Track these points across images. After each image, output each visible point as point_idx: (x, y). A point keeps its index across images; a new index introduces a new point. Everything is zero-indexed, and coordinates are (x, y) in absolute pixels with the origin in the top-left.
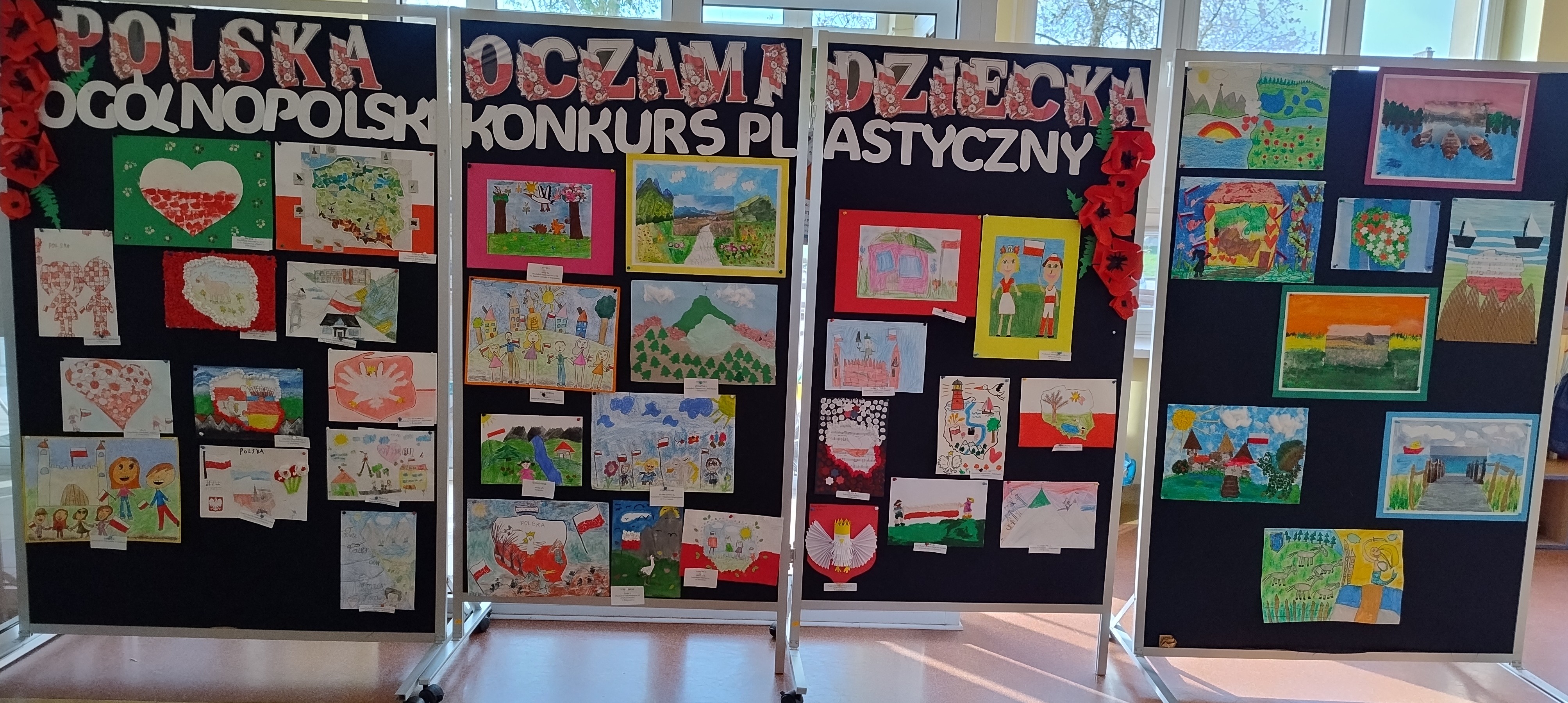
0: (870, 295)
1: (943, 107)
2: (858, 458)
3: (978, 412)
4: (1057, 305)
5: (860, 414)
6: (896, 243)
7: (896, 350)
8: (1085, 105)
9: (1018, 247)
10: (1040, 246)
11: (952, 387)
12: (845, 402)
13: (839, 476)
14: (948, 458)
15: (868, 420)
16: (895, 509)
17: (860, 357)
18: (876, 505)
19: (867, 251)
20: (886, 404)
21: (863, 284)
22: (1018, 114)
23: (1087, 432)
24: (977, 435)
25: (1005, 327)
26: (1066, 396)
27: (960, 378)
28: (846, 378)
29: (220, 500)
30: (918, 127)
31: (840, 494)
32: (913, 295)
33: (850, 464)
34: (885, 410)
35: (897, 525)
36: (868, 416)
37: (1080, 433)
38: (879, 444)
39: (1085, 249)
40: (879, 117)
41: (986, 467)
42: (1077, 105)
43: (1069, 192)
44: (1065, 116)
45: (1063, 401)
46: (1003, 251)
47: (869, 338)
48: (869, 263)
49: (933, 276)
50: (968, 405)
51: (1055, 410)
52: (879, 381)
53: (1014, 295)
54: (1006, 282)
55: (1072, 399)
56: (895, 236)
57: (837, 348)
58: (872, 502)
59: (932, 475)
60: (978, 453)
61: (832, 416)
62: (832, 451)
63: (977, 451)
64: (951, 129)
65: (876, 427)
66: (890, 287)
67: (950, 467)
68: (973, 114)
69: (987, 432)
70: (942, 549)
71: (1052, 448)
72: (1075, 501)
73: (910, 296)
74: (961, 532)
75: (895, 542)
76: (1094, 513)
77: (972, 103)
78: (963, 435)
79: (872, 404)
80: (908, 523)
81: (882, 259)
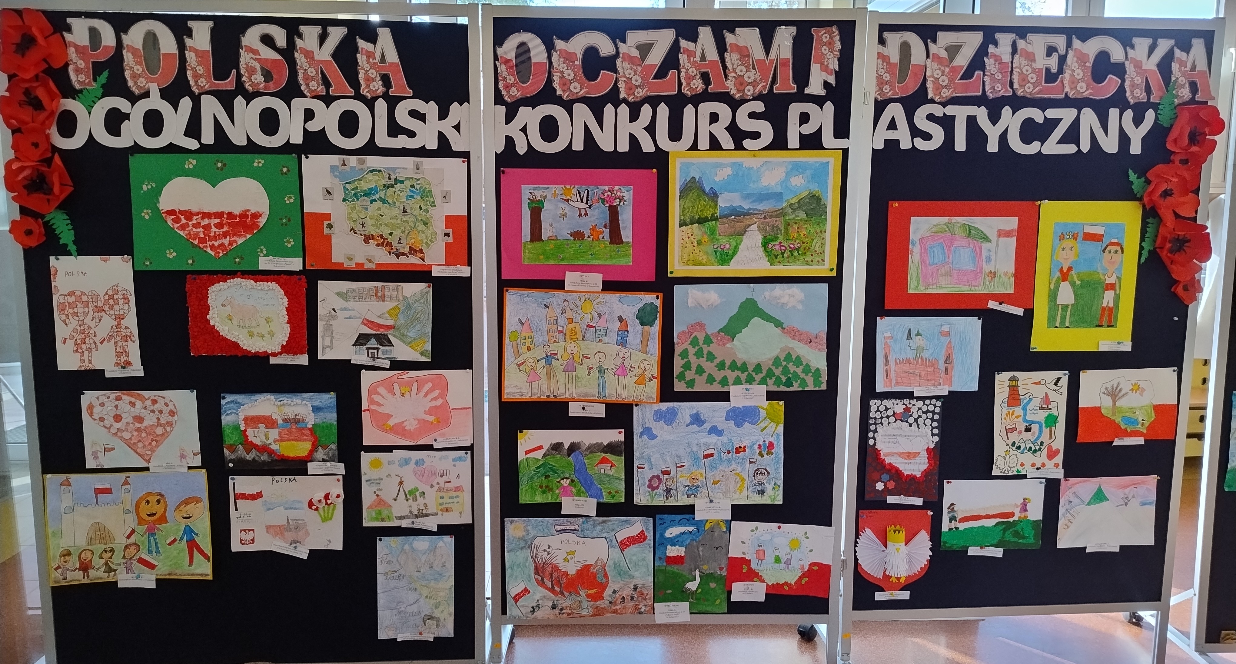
0: (922, 290)
1: (998, 87)
2: (910, 461)
3: (1035, 408)
4: (1118, 292)
5: (911, 416)
6: (949, 234)
7: (949, 347)
8: (1147, 79)
9: (1077, 233)
10: (1099, 230)
11: (1008, 383)
12: (895, 402)
13: (889, 481)
14: (1004, 457)
15: (920, 421)
16: (949, 513)
17: (911, 355)
18: (929, 509)
19: (918, 245)
20: (939, 404)
21: (914, 278)
22: (1079, 92)
23: (1147, 424)
24: (1034, 433)
25: (1063, 318)
26: (1126, 387)
27: (1017, 374)
28: (897, 378)
29: (252, 532)
30: (972, 110)
31: (891, 499)
32: (967, 288)
33: (902, 467)
34: (937, 410)
35: (950, 529)
36: (920, 417)
37: (1140, 426)
38: (932, 446)
39: (1146, 232)
40: (932, 101)
41: (1043, 465)
42: (1138, 80)
43: (1130, 172)
44: (1125, 91)
45: (1123, 392)
46: (1062, 238)
47: (921, 335)
48: (921, 255)
49: (988, 268)
50: (1025, 401)
51: (1114, 404)
52: (931, 380)
53: (1073, 284)
54: (1065, 270)
55: (1132, 390)
56: (948, 227)
57: (887, 346)
58: (926, 506)
59: (988, 475)
60: (1035, 451)
61: (882, 418)
62: (882, 454)
63: (1033, 448)
64: (1007, 111)
65: (928, 428)
66: (943, 281)
67: (1007, 467)
68: (1030, 93)
69: (1044, 428)
70: (998, 553)
71: (1112, 442)
72: (1133, 497)
73: (964, 289)
74: (1017, 534)
75: (949, 547)
76: (1153, 508)
77: (1029, 82)
78: (1020, 432)
79: (924, 404)
80: (962, 526)
81: (934, 252)
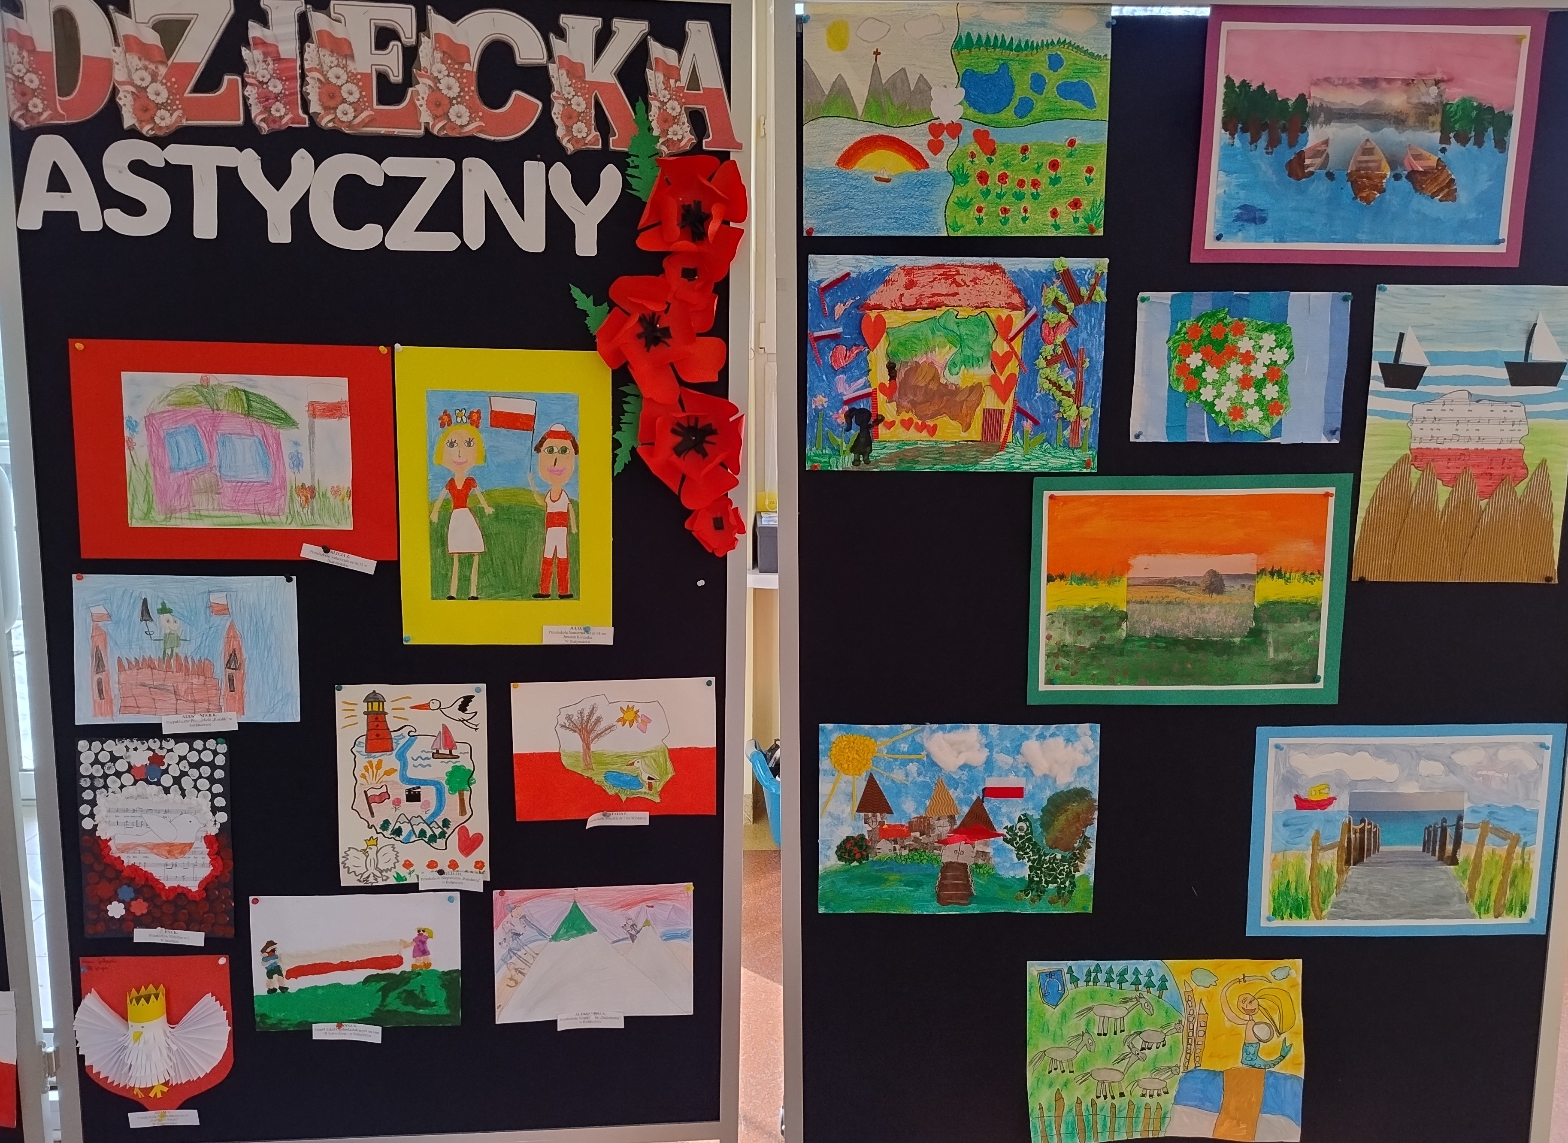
0: (158, 520)
1: (278, 109)
2: (174, 861)
3: (424, 755)
4: (574, 531)
5: (166, 772)
6: (205, 409)
7: (232, 634)
8: (598, 105)
9: (479, 412)
10: (525, 408)
11: (364, 707)
12: (132, 746)
13: (135, 899)
14: (365, 851)
15: (186, 782)
16: (264, 959)
17: (153, 651)
18: (221, 953)
19: (141, 428)
20: (223, 748)
21: (141, 499)
22: (454, 126)
23: (658, 786)
24: (427, 803)
25: (465, 580)
26: (609, 715)
27: (380, 688)
28: (124, 698)
30: (228, 156)
31: (141, 935)
32: (257, 519)
33: (158, 873)
34: (220, 760)
35: (272, 991)
36: (184, 774)
37: (645, 789)
38: (214, 830)
39: (624, 412)
40: (134, 133)
41: (453, 865)
42: (579, 104)
43: (576, 292)
44: (554, 127)
45: (602, 725)
46: (446, 421)
47: (170, 611)
48: (151, 451)
49: (296, 478)
50: (402, 742)
51: (587, 746)
52: (202, 701)
53: (478, 513)
54: (460, 486)
55: (622, 721)
56: (202, 394)
57: (99, 634)
58: (212, 947)
59: (331, 885)
60: (433, 839)
61: (105, 776)
62: (113, 848)
63: (429, 833)
64: (301, 159)
65: (205, 796)
66: (202, 503)
67: (372, 870)
68: (350, 124)
69: (447, 794)
70: (373, 1035)
71: (585, 821)
72: (647, 923)
73: (249, 521)
74: (411, 997)
75: (272, 1025)
76: (688, 945)
77: (344, 101)
78: (397, 802)
79: (192, 749)
80: (294, 985)
81: (177, 444)
